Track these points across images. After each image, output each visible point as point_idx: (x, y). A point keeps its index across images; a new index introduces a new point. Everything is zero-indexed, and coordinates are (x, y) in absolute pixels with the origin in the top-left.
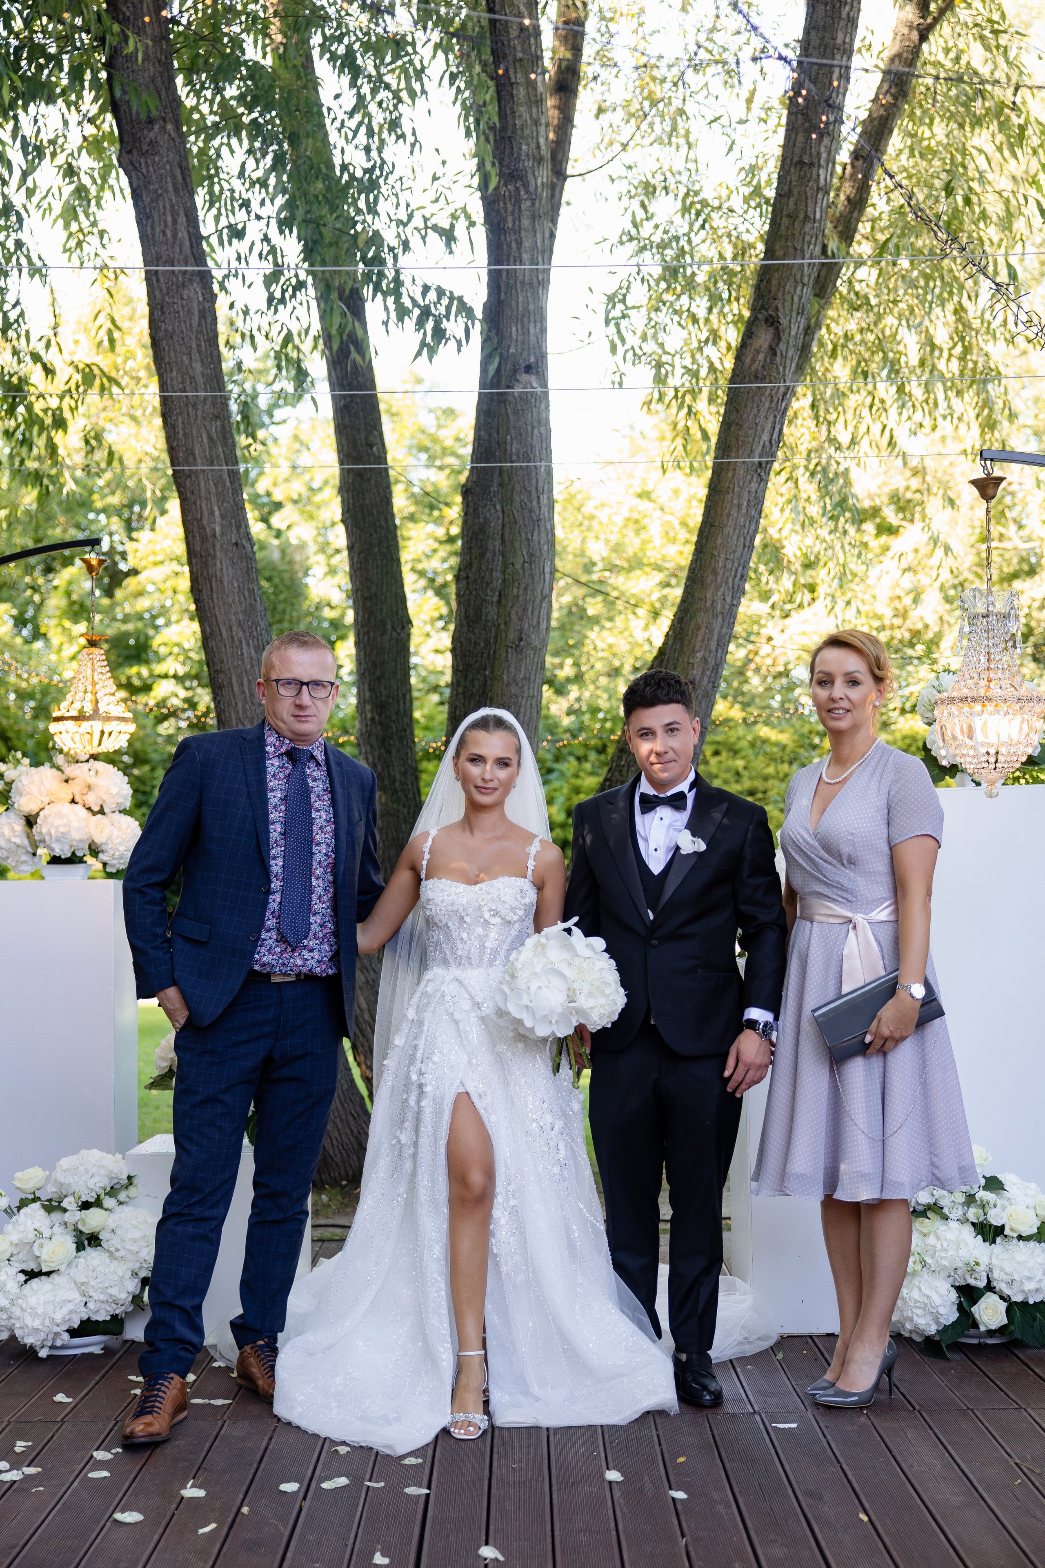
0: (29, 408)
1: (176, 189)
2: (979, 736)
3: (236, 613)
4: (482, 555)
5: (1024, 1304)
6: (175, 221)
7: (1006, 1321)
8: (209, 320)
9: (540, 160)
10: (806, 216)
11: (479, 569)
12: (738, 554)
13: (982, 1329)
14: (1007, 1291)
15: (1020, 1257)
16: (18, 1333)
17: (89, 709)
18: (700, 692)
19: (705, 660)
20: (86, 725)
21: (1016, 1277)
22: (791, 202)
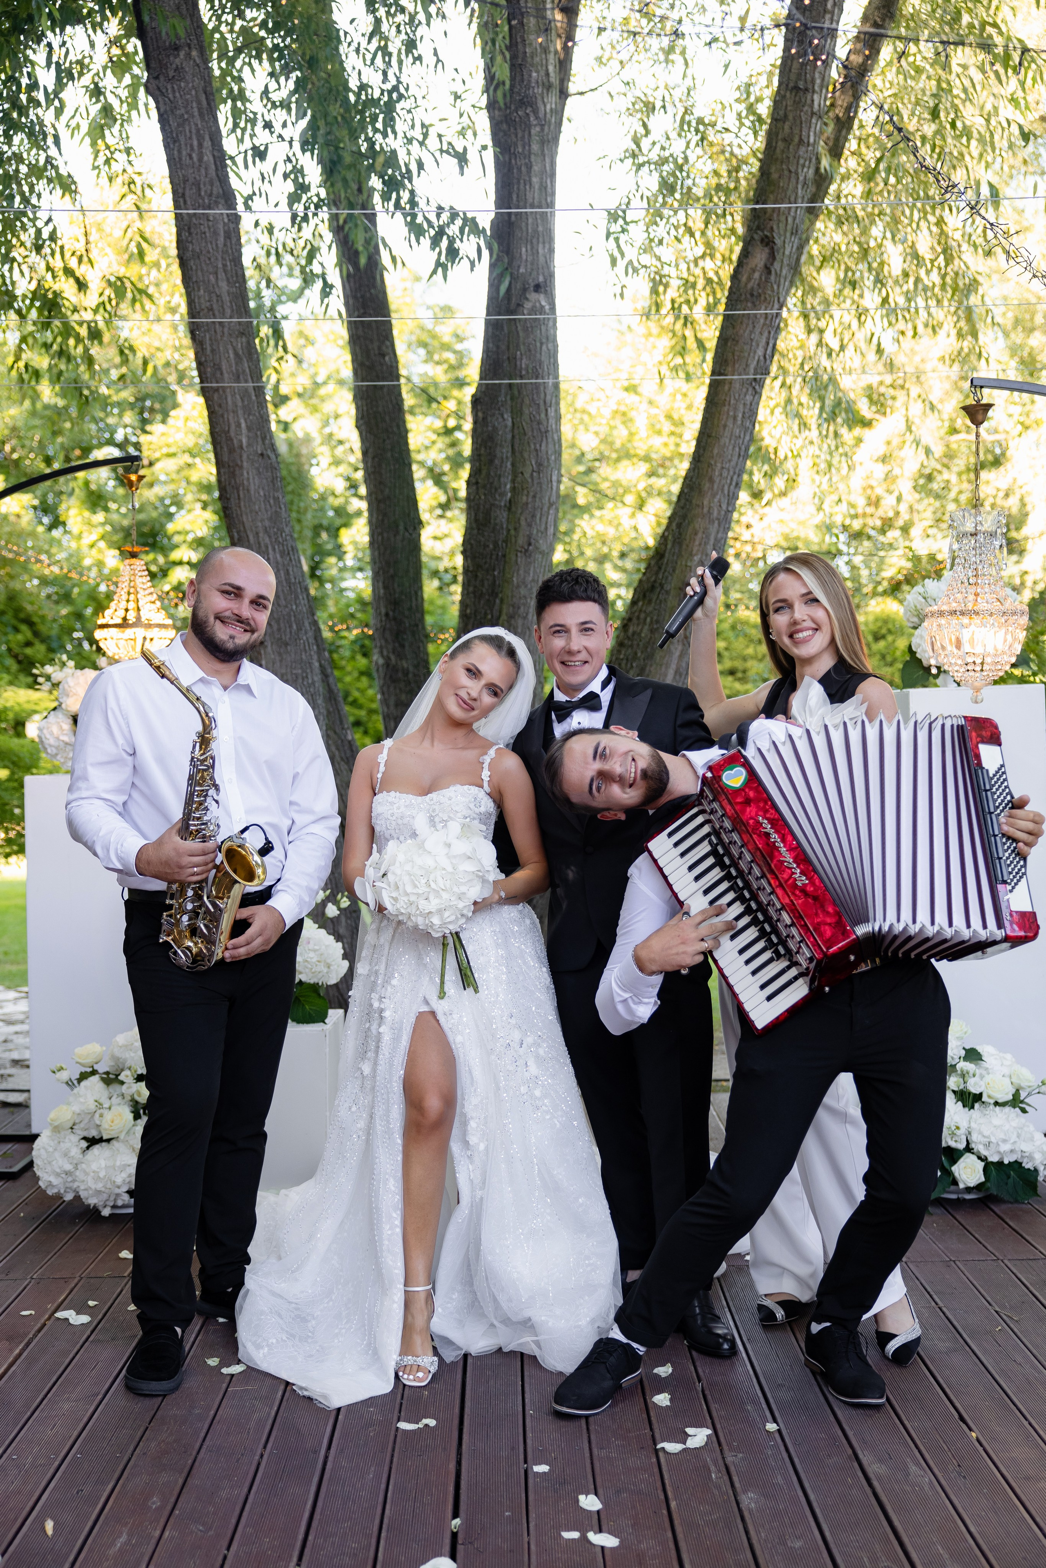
1: (201, 114)
2: (967, 648)
3: (262, 521)
4: (491, 462)
5: (1000, 1163)
6: (200, 145)
7: (983, 1179)
8: (234, 241)
9: (549, 87)
10: (801, 140)
11: (488, 474)
12: (733, 463)
13: (962, 1186)
14: (984, 1152)
15: (996, 1121)
16: (83, 1194)
17: (131, 617)
20: (129, 632)
21: (993, 1139)
22: (787, 127)
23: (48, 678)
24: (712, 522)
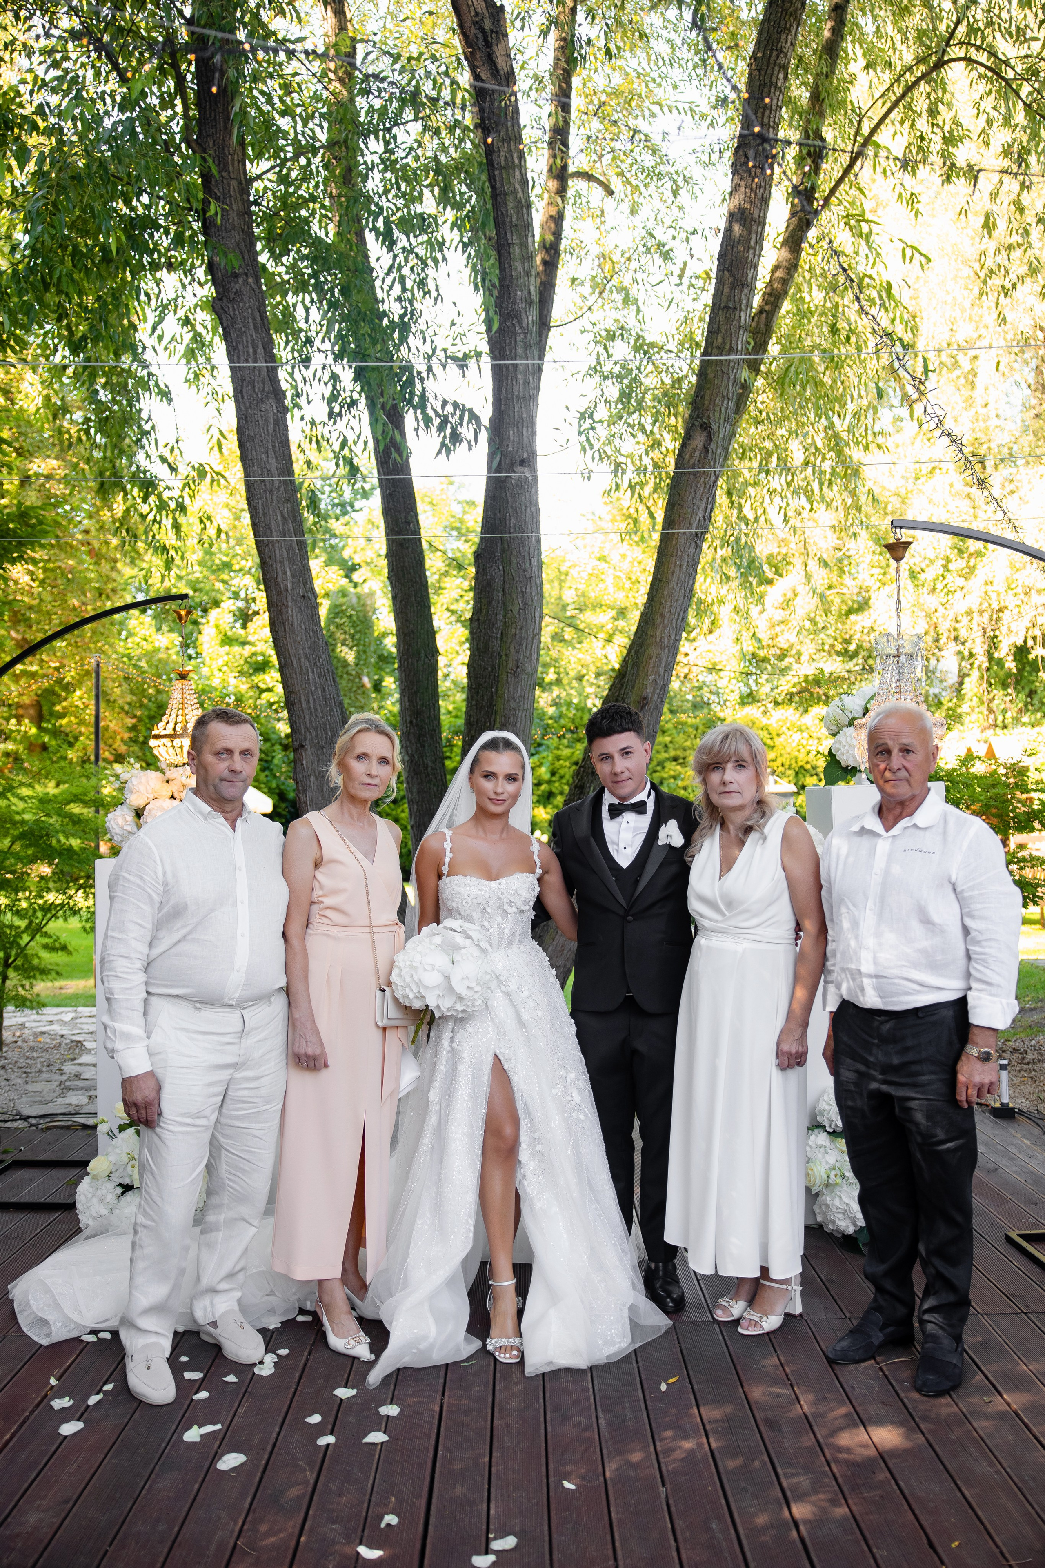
0: (159, 497)
1: (256, 328)
4: (490, 603)
6: (255, 352)
9: (531, 303)
10: (731, 348)
11: (487, 613)
12: (680, 602)
17: (180, 728)
18: (652, 706)
19: (655, 681)
20: (177, 742)
22: (720, 340)
23: (117, 777)
24: (663, 648)
